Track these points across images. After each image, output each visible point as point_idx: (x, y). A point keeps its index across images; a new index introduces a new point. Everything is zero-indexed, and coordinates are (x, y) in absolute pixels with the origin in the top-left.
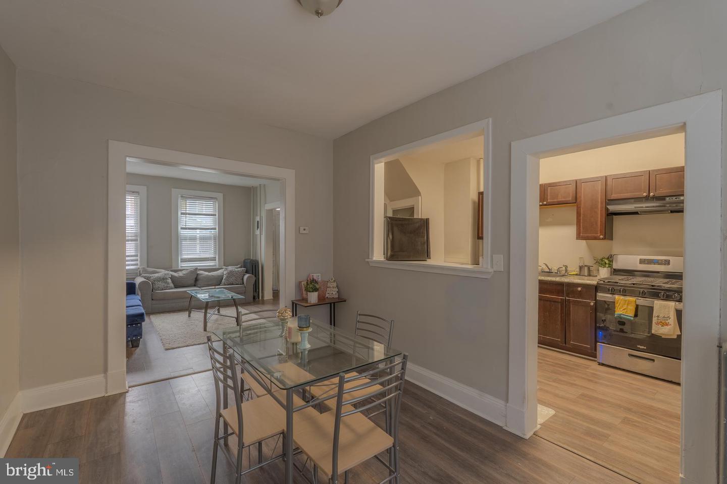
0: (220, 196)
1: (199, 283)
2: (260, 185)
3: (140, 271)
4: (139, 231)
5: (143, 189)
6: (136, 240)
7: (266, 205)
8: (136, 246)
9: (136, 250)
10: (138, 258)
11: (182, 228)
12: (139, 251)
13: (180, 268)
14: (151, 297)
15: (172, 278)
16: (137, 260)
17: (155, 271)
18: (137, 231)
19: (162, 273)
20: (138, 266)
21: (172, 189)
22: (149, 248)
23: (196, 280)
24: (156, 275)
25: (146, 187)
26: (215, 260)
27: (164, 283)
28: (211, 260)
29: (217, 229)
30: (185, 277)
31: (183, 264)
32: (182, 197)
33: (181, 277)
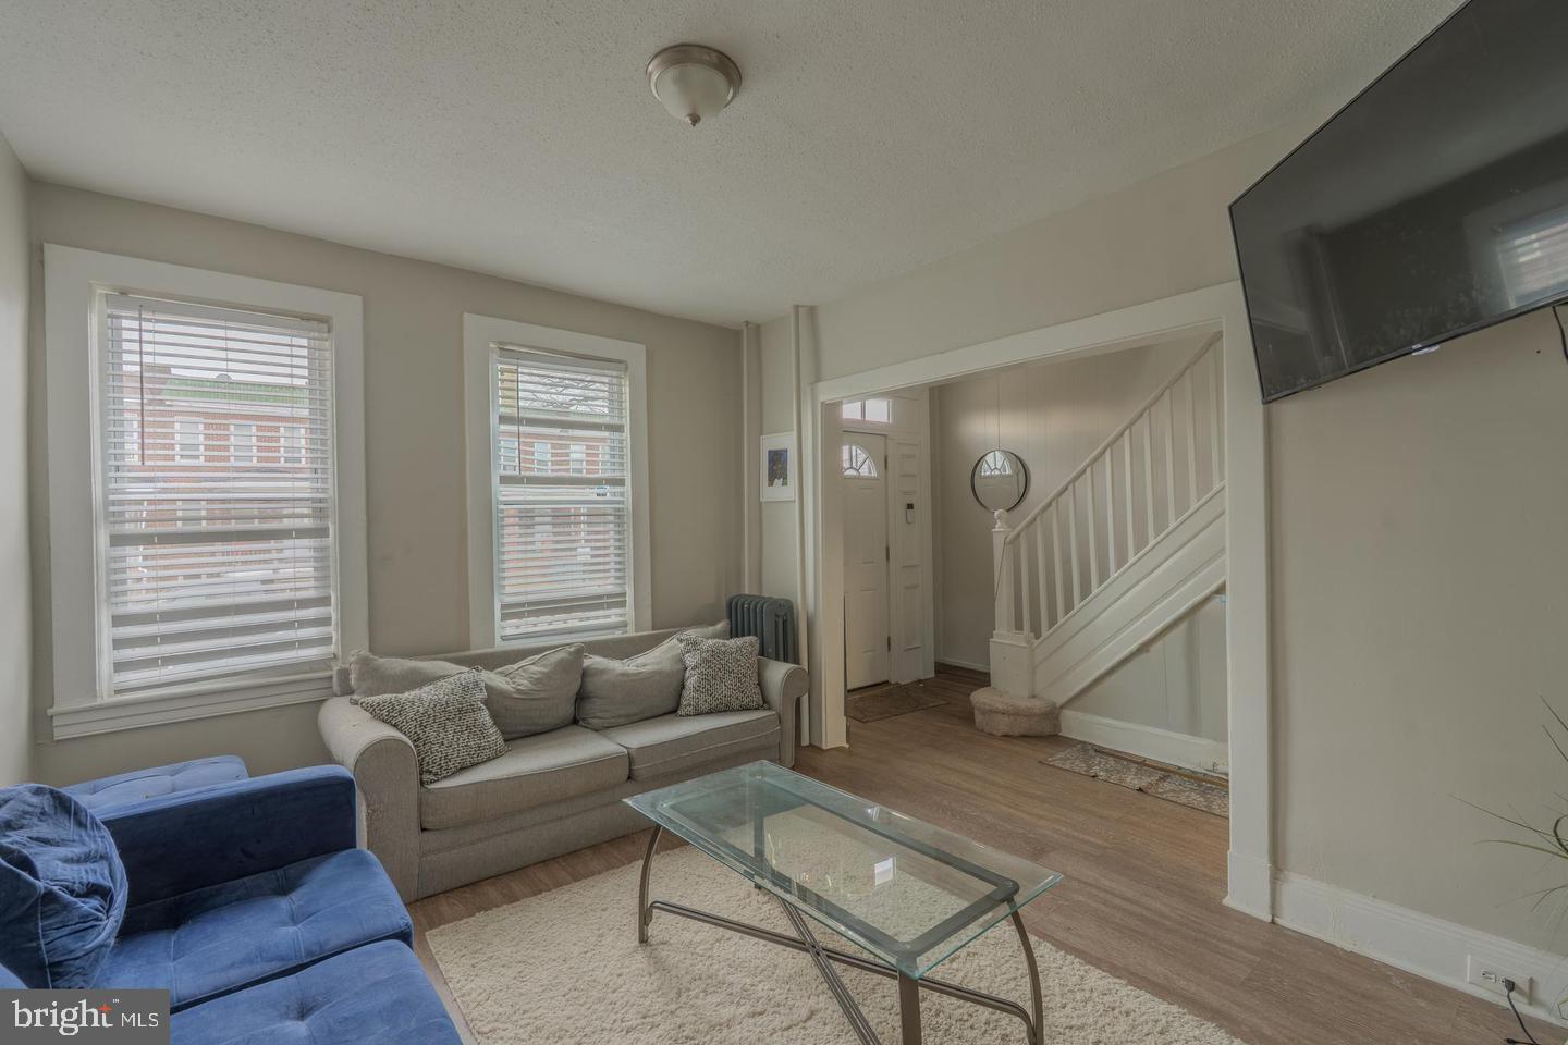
0: (635, 353)
1: (594, 708)
2: (797, 307)
3: (344, 674)
4: (331, 492)
5: (346, 308)
6: (320, 532)
7: (821, 385)
8: (321, 558)
9: (322, 577)
10: (332, 611)
11: (505, 480)
12: (334, 580)
13: (500, 646)
14: (414, 815)
15: (494, 699)
16: (325, 621)
17: (414, 671)
18: (324, 490)
19: (449, 679)
20: (332, 648)
21: (466, 315)
22: (375, 561)
23: (581, 697)
24: (426, 693)
25: (358, 299)
26: (622, 604)
27: (466, 733)
28: (610, 606)
29: (628, 482)
30: (543, 695)
31: (511, 627)
32: (505, 352)
33: (525, 697)
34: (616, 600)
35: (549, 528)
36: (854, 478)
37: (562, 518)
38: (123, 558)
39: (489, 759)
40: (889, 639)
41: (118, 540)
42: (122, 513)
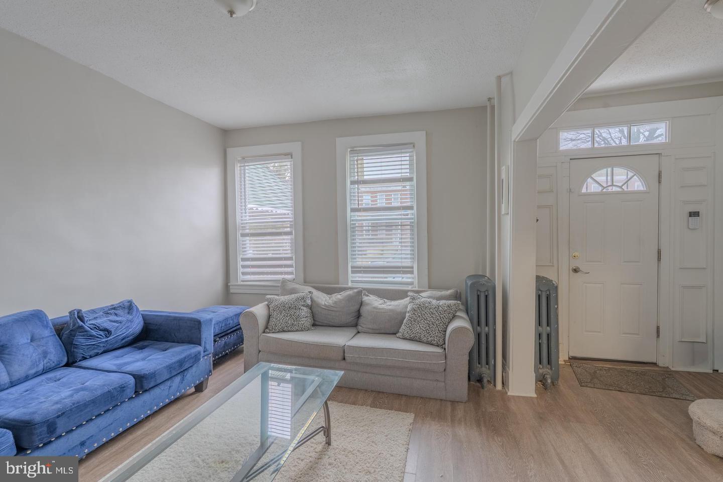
0: (421, 137)
1: (362, 321)
2: (499, 77)
4: (293, 218)
5: (295, 147)
6: (291, 233)
8: (291, 243)
9: (291, 250)
10: (294, 262)
11: (352, 210)
12: (294, 251)
14: (256, 344)
15: (314, 306)
16: (292, 266)
19: (298, 294)
20: (294, 276)
21: (337, 138)
26: (412, 272)
27: (289, 317)
28: (405, 272)
29: (415, 208)
30: (335, 309)
31: (358, 277)
32: (353, 151)
33: (328, 308)
34: (408, 270)
35: (384, 232)
36: (617, 193)
37: (389, 227)
38: (245, 241)
39: (297, 331)
40: (658, 328)
41: (243, 235)
42: (245, 227)
